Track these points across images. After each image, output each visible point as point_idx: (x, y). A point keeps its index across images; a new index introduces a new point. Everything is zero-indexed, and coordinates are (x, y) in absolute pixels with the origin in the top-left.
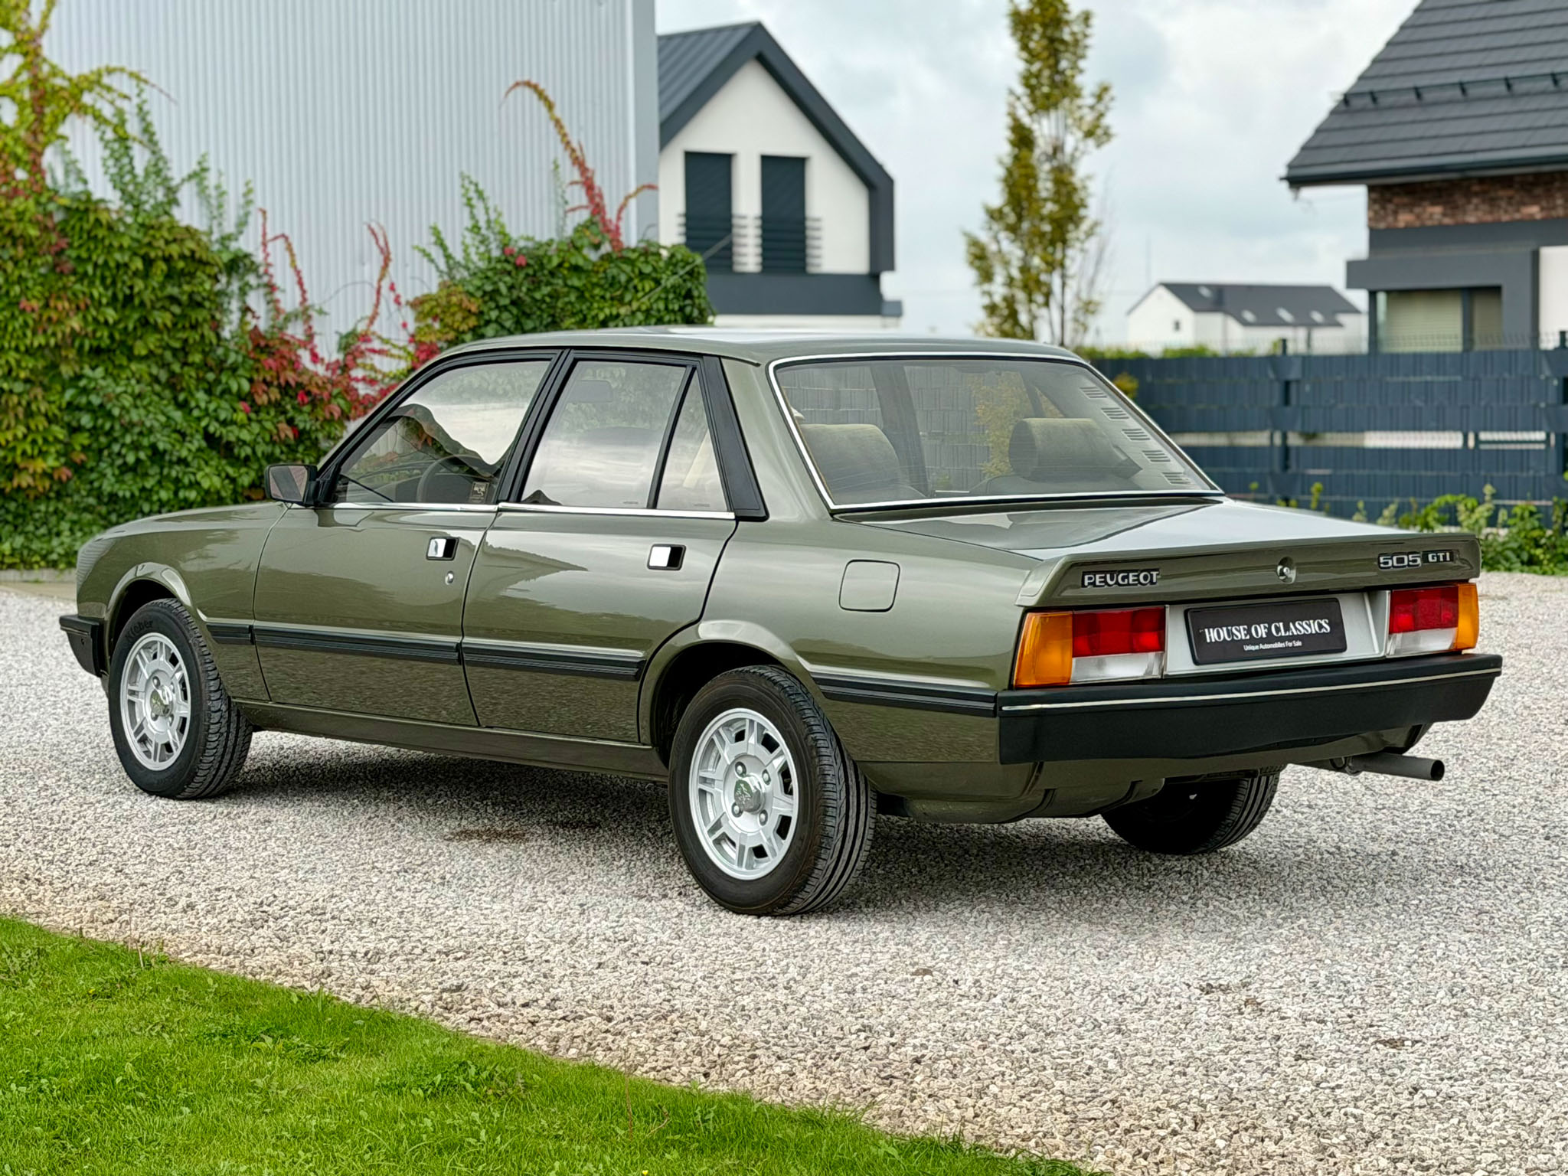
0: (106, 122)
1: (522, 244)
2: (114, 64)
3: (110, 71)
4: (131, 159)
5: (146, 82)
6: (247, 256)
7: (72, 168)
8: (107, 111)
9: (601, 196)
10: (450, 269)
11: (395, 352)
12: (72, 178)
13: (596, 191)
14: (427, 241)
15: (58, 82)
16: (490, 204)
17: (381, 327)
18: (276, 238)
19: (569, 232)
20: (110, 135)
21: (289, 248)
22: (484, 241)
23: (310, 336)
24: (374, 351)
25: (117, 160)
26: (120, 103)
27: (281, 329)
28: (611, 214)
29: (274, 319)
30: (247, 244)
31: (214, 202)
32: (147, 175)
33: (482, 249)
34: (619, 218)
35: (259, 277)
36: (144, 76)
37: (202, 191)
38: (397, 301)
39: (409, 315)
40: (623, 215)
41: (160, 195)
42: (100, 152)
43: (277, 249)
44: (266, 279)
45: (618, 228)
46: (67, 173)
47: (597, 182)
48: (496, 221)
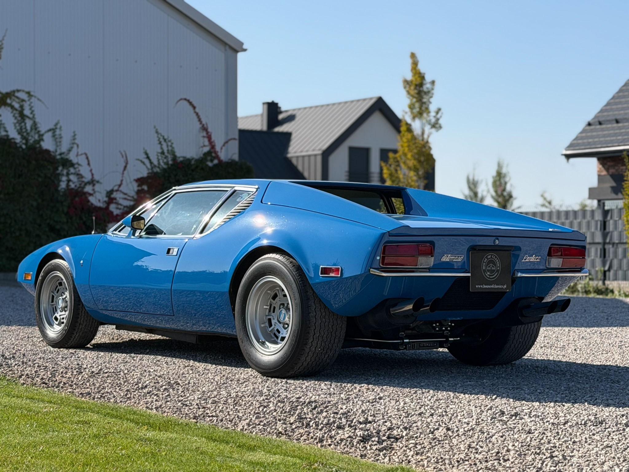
0: (16, 110)
1: (181, 159)
3: (18, 91)
4: (25, 124)
5: (32, 95)
6: (70, 161)
8: (17, 106)
9: (214, 142)
10: (152, 168)
13: (212, 140)
16: (169, 144)
17: (123, 188)
18: (82, 154)
19: (201, 155)
20: (17, 114)
21: (87, 158)
22: (166, 157)
23: (94, 191)
25: (20, 124)
26: (22, 103)
27: (83, 188)
28: (218, 148)
29: (80, 184)
30: (71, 156)
31: (58, 140)
33: (165, 160)
34: (221, 150)
35: (75, 169)
36: (31, 93)
38: (130, 179)
39: (135, 184)
40: (223, 149)
41: (36, 137)
42: (13, 120)
43: (83, 159)
44: (77, 170)
45: (220, 154)
47: (213, 137)
48: (171, 150)
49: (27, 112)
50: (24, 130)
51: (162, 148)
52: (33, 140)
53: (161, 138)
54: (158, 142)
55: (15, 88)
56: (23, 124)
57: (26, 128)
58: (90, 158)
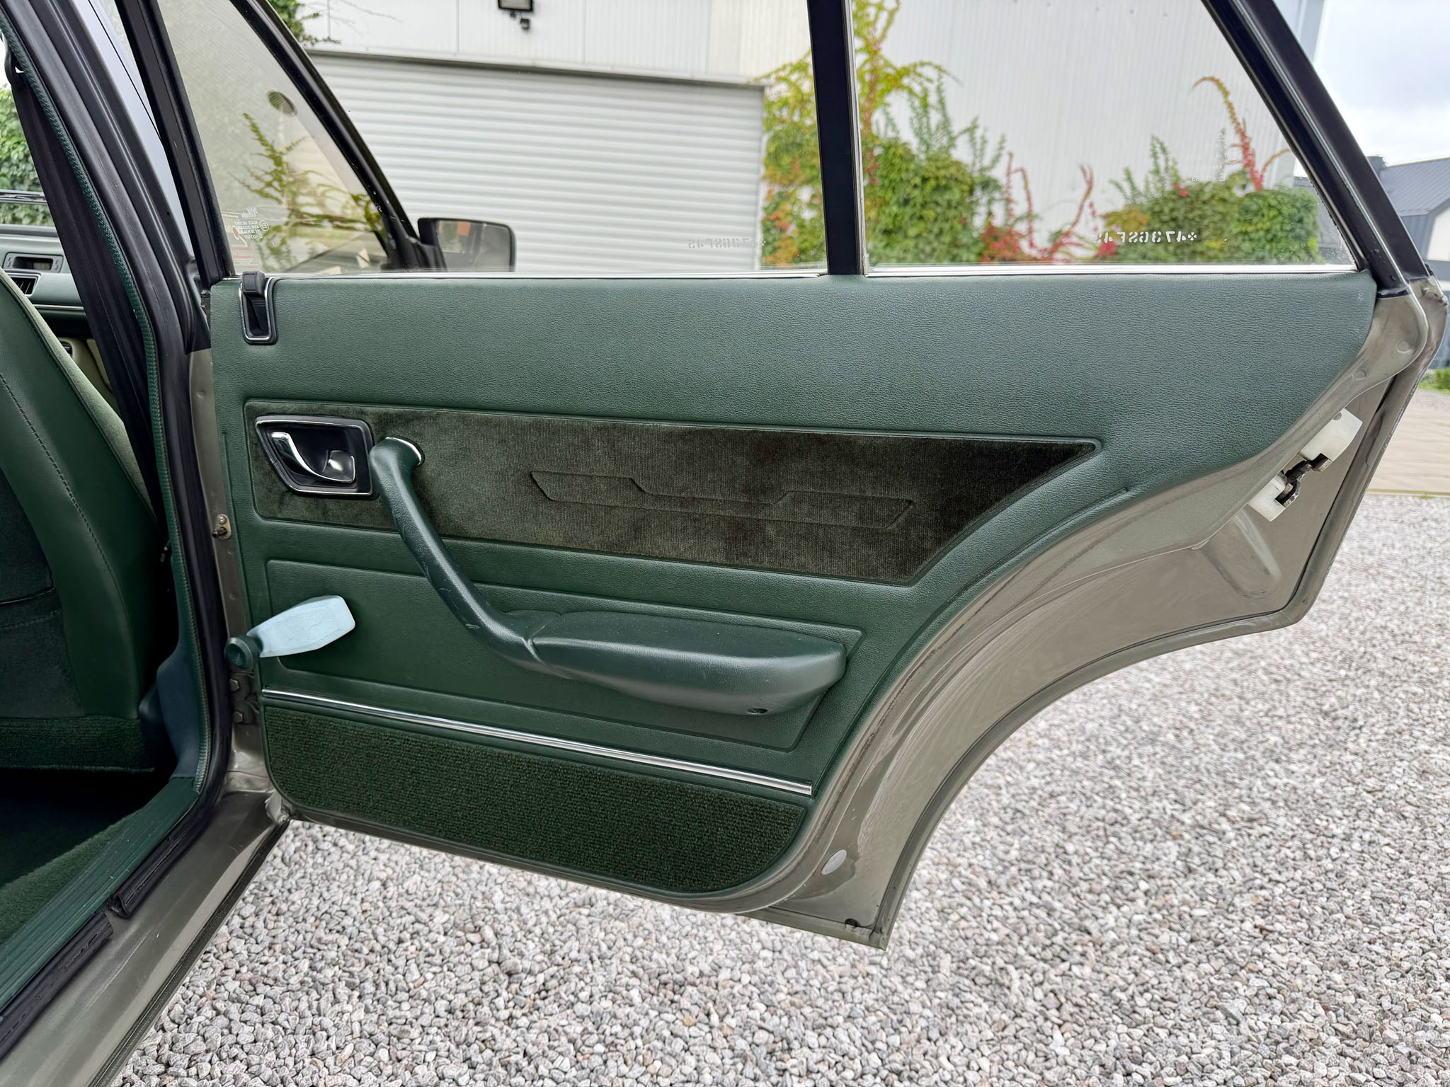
0: (916, 96)
1: (1188, 183)
2: (926, 59)
3: (922, 64)
4: (928, 119)
5: (944, 71)
6: (995, 181)
7: (890, 122)
8: (917, 89)
9: (1253, 155)
10: (1134, 197)
11: (1087, 245)
12: (890, 128)
13: (1251, 151)
14: (1121, 177)
15: (890, 71)
16: (1170, 156)
17: (1080, 229)
18: (1016, 171)
19: (1224, 177)
20: (917, 103)
21: (1025, 177)
22: (1161, 180)
23: (1030, 231)
24: (1071, 244)
25: (920, 120)
26: (927, 84)
27: (1012, 226)
28: (1259, 167)
29: (1007, 220)
30: (998, 173)
31: (978, 146)
32: (938, 128)
33: (1159, 185)
34: (1264, 169)
35: (1002, 194)
36: (944, 68)
37: (972, 140)
38: (1094, 213)
39: (1100, 224)
40: (1268, 168)
41: (945, 141)
42: (909, 113)
43: (1017, 179)
44: (1006, 196)
45: (1262, 176)
46: (887, 126)
47: (1252, 145)
48: (1173, 168)
49: (933, 99)
50: (925, 130)
51: (1156, 164)
52: (938, 146)
53: (1158, 146)
54: (1151, 153)
55: (916, 59)
56: (925, 120)
57: (928, 127)
58: (1030, 177)
